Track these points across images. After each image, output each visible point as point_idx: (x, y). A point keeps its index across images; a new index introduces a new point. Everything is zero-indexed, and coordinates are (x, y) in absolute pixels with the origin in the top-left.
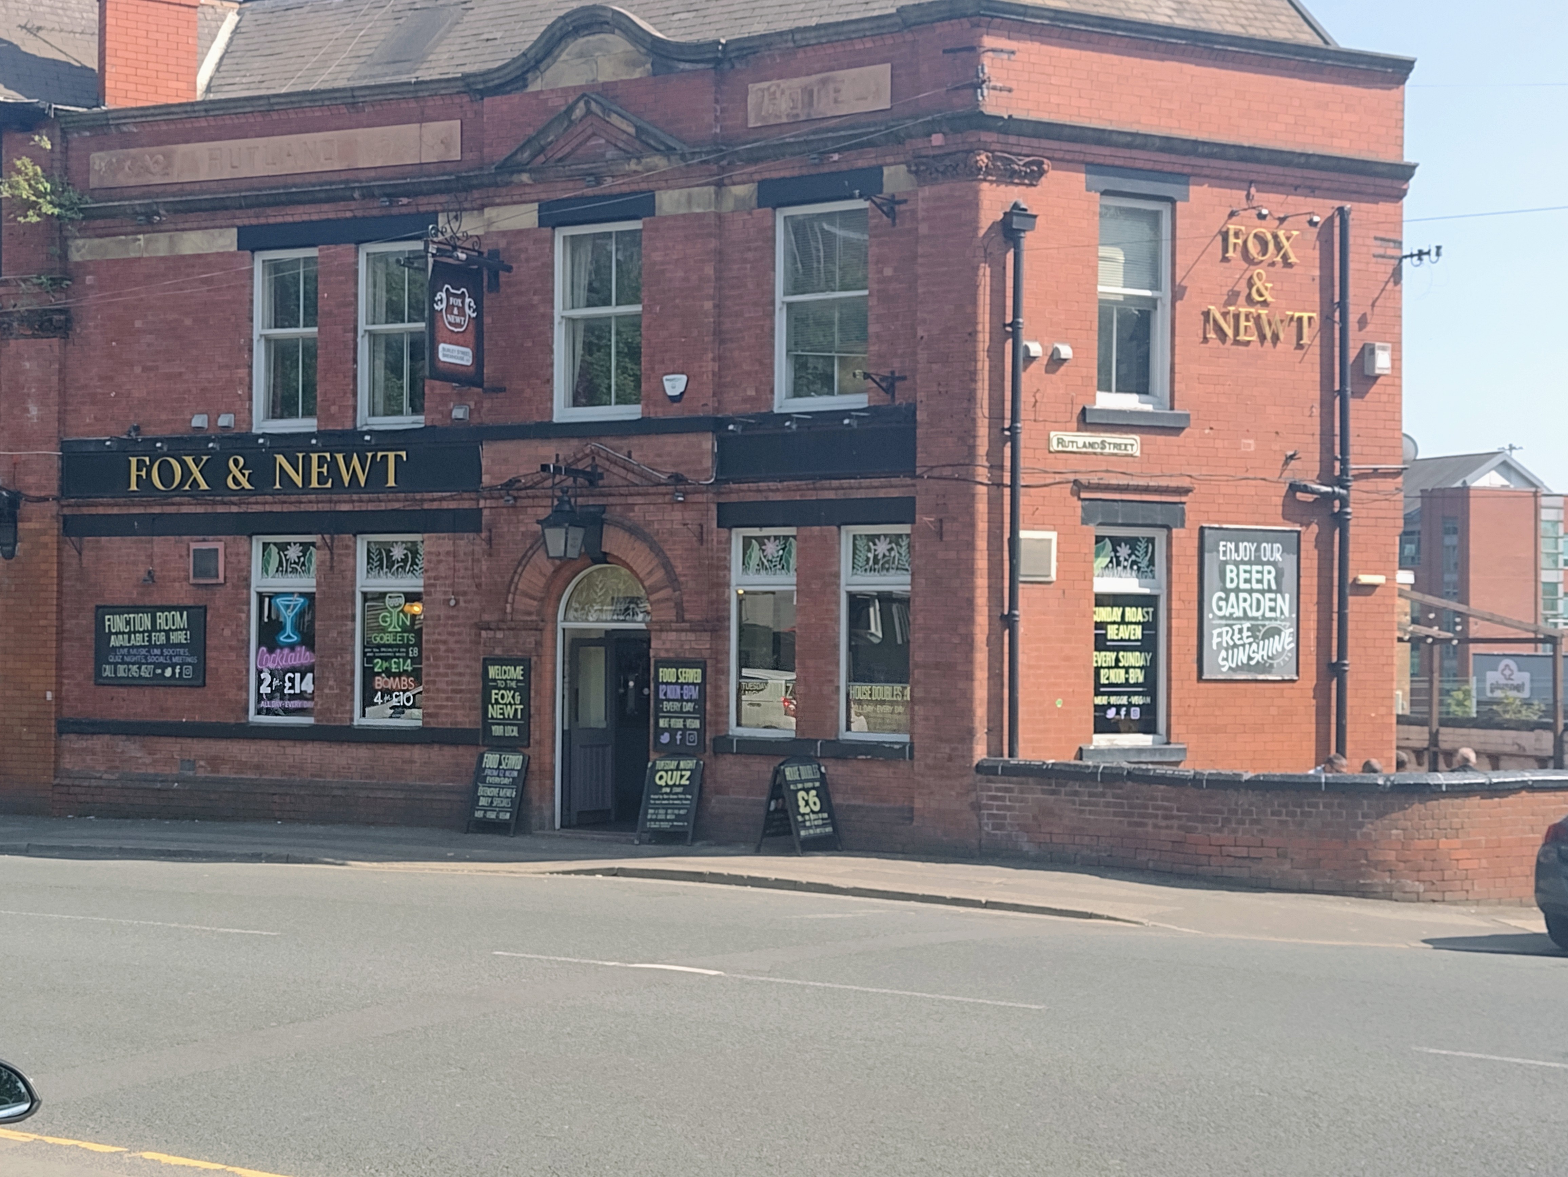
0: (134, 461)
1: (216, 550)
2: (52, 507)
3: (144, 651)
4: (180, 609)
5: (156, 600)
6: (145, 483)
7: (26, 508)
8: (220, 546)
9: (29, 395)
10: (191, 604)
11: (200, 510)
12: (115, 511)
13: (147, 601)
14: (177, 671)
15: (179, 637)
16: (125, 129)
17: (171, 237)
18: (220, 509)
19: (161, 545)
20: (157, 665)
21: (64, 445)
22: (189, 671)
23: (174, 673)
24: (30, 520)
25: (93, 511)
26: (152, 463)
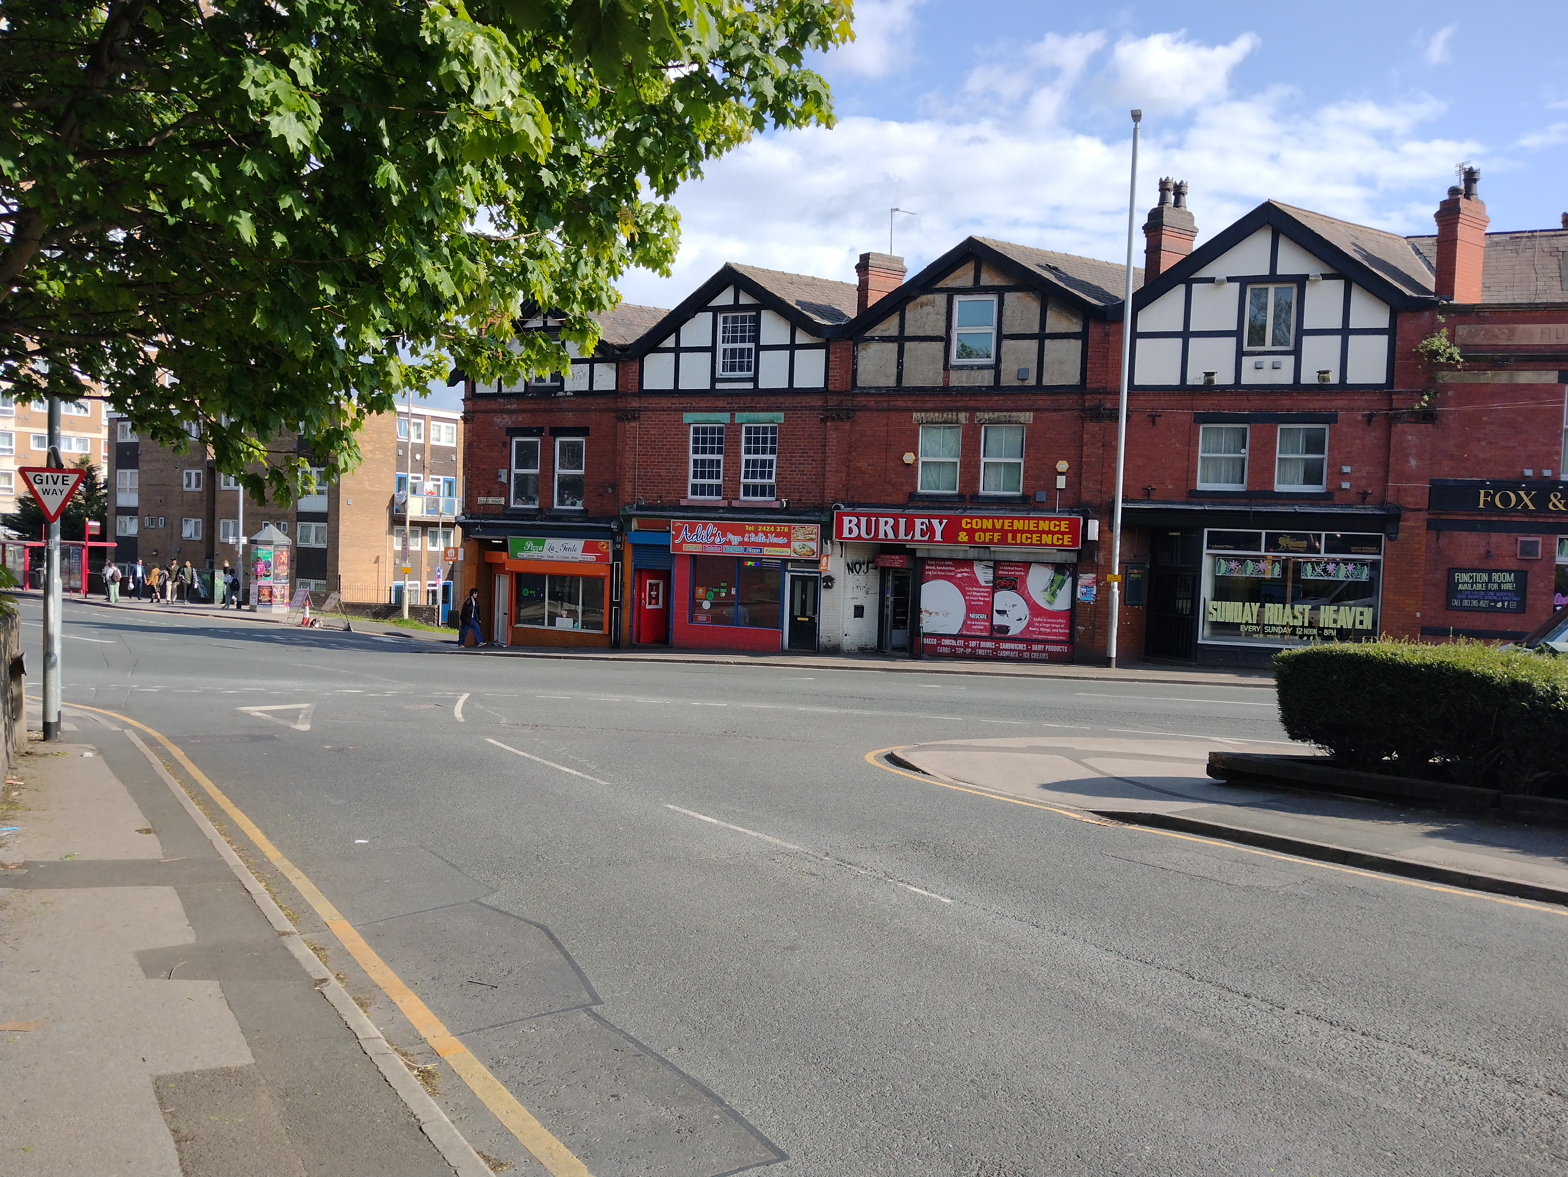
0: (1482, 492)
1: (1537, 542)
2: (1425, 515)
3: (1482, 593)
4: (1510, 572)
5: (1492, 565)
6: (1490, 505)
7: (1406, 515)
8: (1540, 539)
9: (1410, 454)
10: (1516, 568)
11: (1526, 519)
12: (1465, 518)
13: (1485, 566)
14: (1506, 603)
15: (1509, 587)
16: (1482, 314)
17: (1510, 374)
18: (1540, 520)
19: (1495, 537)
20: (1491, 601)
21: (1431, 482)
22: (1514, 605)
23: (1503, 605)
24: (1408, 521)
25: (1449, 517)
26: (1495, 494)
